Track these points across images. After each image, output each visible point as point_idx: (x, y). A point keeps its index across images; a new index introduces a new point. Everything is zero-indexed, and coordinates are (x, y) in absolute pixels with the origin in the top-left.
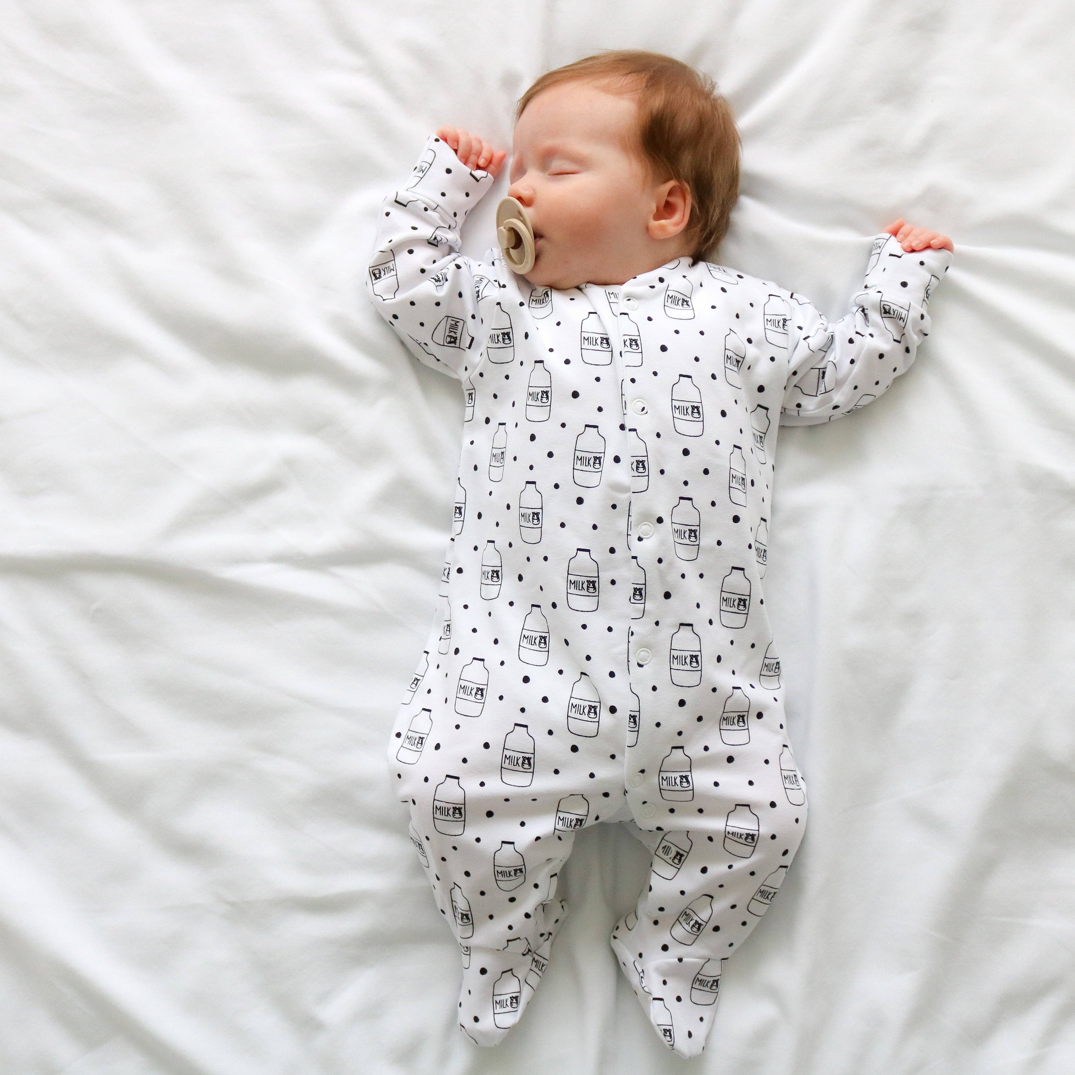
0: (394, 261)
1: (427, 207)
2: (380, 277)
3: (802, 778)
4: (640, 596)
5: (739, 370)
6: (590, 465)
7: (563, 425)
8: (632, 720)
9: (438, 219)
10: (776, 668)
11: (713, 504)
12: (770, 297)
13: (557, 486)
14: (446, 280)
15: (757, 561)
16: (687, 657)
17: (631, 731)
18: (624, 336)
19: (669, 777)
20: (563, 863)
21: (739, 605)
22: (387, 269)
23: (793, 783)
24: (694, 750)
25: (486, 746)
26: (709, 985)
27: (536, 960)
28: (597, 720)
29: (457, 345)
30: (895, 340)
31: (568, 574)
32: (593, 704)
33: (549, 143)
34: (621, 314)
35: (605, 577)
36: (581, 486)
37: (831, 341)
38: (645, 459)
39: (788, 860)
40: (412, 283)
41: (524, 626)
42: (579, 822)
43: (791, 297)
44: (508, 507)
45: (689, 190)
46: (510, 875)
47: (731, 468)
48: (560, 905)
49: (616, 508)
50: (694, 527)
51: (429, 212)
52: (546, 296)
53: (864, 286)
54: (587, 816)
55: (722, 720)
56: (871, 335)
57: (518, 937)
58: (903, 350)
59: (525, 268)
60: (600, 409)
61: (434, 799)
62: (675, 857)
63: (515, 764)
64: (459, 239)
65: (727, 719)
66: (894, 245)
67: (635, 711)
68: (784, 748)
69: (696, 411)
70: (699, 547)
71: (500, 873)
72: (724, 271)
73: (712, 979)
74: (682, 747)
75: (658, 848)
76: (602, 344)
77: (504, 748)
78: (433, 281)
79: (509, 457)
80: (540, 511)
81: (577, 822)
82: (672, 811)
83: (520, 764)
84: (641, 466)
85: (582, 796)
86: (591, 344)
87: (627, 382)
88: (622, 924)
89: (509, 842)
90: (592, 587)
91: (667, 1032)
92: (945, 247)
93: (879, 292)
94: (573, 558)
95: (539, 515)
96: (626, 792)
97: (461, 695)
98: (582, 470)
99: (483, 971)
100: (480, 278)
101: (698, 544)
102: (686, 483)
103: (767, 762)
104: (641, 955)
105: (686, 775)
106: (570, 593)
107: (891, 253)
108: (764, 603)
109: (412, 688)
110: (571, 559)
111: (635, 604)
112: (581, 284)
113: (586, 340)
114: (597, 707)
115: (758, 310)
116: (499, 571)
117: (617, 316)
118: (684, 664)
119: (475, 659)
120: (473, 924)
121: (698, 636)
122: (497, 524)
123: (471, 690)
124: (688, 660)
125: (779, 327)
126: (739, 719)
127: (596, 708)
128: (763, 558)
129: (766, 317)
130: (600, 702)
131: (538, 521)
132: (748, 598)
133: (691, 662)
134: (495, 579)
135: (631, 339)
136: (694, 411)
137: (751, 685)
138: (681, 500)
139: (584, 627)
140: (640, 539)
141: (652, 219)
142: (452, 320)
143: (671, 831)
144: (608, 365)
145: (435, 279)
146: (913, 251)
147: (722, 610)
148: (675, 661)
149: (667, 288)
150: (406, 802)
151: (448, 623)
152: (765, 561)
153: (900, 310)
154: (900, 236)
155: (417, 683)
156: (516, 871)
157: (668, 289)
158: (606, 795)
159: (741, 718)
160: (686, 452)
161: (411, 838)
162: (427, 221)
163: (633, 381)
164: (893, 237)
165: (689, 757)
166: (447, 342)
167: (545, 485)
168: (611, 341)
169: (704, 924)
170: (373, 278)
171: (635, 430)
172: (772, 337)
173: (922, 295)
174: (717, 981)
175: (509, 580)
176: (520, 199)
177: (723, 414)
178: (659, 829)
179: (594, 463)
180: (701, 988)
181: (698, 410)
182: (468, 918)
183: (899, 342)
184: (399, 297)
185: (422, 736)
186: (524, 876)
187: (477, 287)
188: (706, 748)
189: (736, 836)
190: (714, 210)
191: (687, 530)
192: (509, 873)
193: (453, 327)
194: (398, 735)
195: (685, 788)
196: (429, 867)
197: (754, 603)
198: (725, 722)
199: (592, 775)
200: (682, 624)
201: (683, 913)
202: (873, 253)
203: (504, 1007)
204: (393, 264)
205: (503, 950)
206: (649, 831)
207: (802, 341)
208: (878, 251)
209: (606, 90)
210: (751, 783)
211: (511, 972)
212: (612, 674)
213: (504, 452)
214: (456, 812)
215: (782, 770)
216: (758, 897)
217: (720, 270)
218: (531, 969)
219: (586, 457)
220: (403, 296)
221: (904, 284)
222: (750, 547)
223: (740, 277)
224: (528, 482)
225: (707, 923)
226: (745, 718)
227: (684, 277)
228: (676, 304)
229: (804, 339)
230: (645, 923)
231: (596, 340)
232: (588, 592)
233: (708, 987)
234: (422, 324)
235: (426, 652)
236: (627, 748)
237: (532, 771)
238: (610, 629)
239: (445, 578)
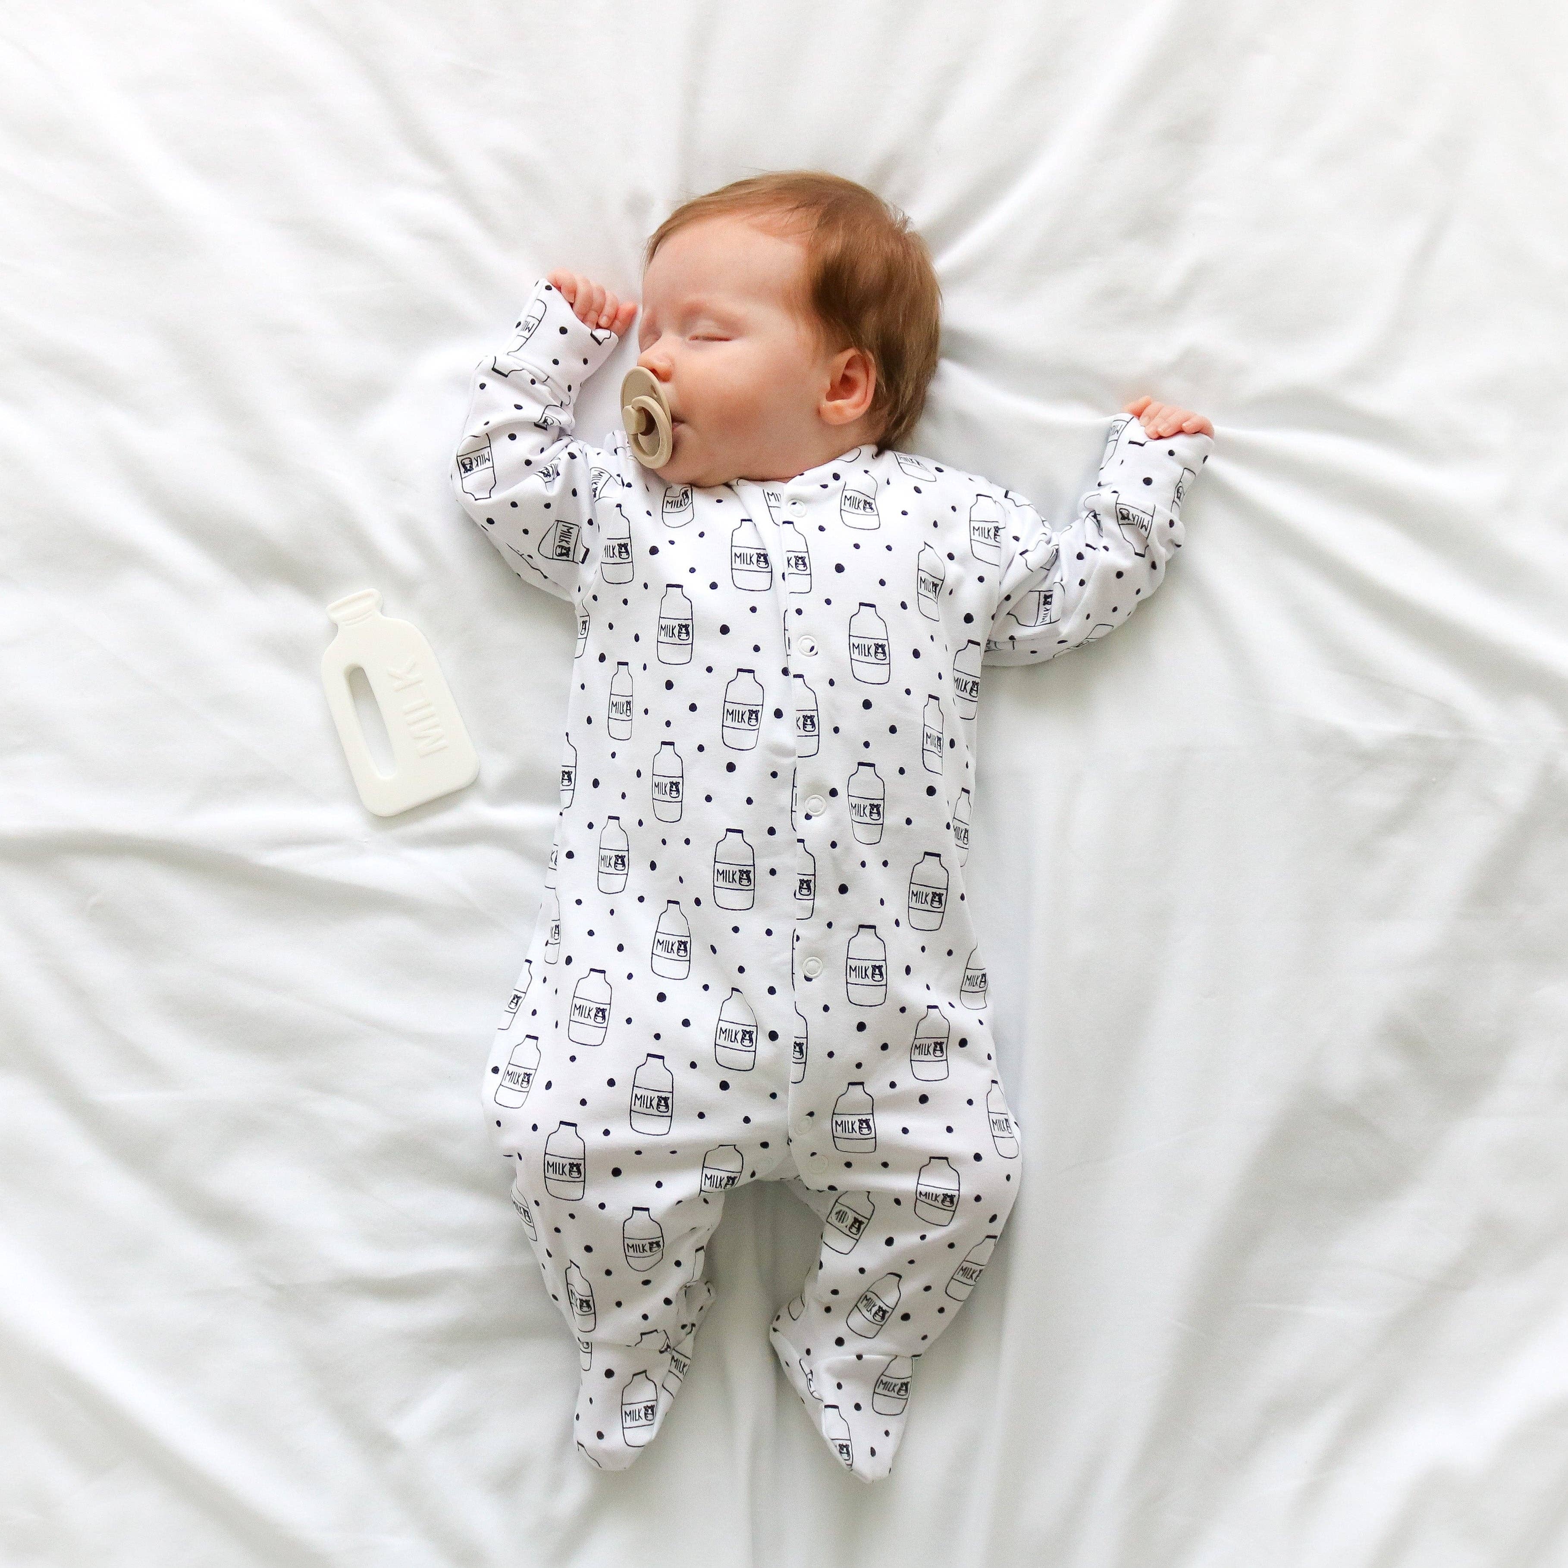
0: (489, 448)
1: (534, 378)
2: (471, 469)
3: (1015, 1123)
4: (807, 890)
5: (937, 597)
6: (744, 722)
7: (709, 670)
8: (797, 1049)
9: (548, 395)
10: (981, 981)
11: (902, 771)
12: (978, 497)
13: (701, 748)
14: (557, 474)
15: (957, 845)
16: (868, 969)
17: (796, 1063)
18: (787, 552)
19: (845, 1122)
20: (711, 1232)
21: (932, 900)
22: (480, 459)
23: (1003, 1129)
24: (878, 1087)
25: (611, 1083)
26: (896, 1389)
27: (675, 1359)
28: (753, 1049)
29: (571, 558)
30: (1136, 554)
31: (715, 862)
32: (748, 1029)
33: (691, 298)
34: (784, 523)
35: (763, 865)
36: (733, 748)
37: (1055, 557)
38: (814, 713)
39: (997, 1228)
40: (514, 478)
41: (657, 928)
42: (731, 1181)
43: (1006, 496)
44: (639, 774)
45: (874, 362)
46: (644, 1250)
47: (924, 725)
48: (705, 1288)
49: (776, 777)
50: (876, 801)
51: (537, 385)
52: (685, 497)
53: (1097, 484)
54: (741, 1172)
55: (913, 1048)
56: (1106, 548)
57: (655, 1329)
58: (1149, 565)
59: (658, 461)
60: (757, 649)
61: (546, 1154)
62: (852, 1225)
63: (648, 1106)
64: (573, 420)
65: (920, 1047)
66: (1136, 430)
67: (801, 1038)
68: (993, 1084)
69: (880, 650)
70: (883, 826)
71: (631, 1248)
72: (918, 463)
73: (899, 1382)
74: (862, 1084)
75: (830, 1213)
76: (759, 562)
77: (634, 1086)
78: (542, 475)
79: (638, 709)
80: (680, 780)
81: (728, 1181)
82: (848, 1165)
83: (655, 1106)
84: (809, 722)
85: (735, 1148)
86: (744, 563)
87: (792, 613)
88: (784, 1313)
89: (642, 1208)
90: (746, 878)
91: (844, 1448)
92: (1201, 430)
93: (1115, 492)
94: (721, 841)
95: (679, 786)
96: (789, 1140)
97: (576, 1017)
98: (734, 728)
99: (609, 1374)
100: (599, 472)
101: (882, 823)
102: (867, 745)
103: (970, 1102)
104: (808, 1352)
105: (866, 1119)
106: (717, 887)
107: (1132, 440)
108: (965, 898)
109: (511, 1008)
110: (719, 842)
111: (801, 901)
112: (731, 480)
113: (738, 557)
114: (753, 1032)
115: (962, 516)
116: (625, 856)
117: (779, 525)
118: (864, 977)
119: (592, 970)
120: (595, 1313)
121: (882, 941)
122: (624, 796)
123: (589, 1011)
124: (869, 972)
125: (989, 537)
126: (936, 1046)
127: (752, 1034)
128: (964, 840)
129: (973, 524)
130: (757, 1026)
131: (677, 794)
132: (944, 892)
133: (873, 974)
134: (620, 867)
135: (797, 557)
136: (879, 651)
137: (950, 1003)
138: (860, 766)
139: (736, 930)
140: (808, 817)
141: (825, 399)
142: (563, 526)
143: (847, 1192)
144: (766, 590)
145: (544, 473)
146: (1160, 437)
147: (911, 908)
148: (853, 973)
149: (844, 487)
150: (510, 1156)
151: (557, 923)
152: (966, 844)
153: (1142, 515)
154: (1144, 419)
155: (517, 1002)
156: (651, 1244)
157: (845, 489)
158: (765, 1145)
159: (938, 1046)
160: (867, 705)
161: (514, 1203)
162: (534, 398)
163: (799, 612)
164: (1135, 419)
165: (870, 1096)
166: (557, 554)
167: (686, 747)
168: (770, 558)
169: (890, 1310)
170: (463, 470)
171: (801, 676)
172: (979, 549)
173: (1171, 494)
174: (906, 1384)
175: (638, 869)
176: (653, 371)
177: (916, 654)
178: (832, 1188)
179: (750, 718)
180: (886, 1392)
181: (883, 649)
182: (589, 1306)
183: (1142, 556)
184: (497, 496)
185: (528, 1072)
186: (661, 1251)
187: (595, 483)
188: (893, 1085)
189: (930, 1198)
190: (906, 387)
191: (868, 805)
192: (643, 1247)
193: (564, 534)
194: (495, 1070)
195: (865, 1136)
196: (536, 1240)
197: (953, 898)
198: (917, 1051)
199: (747, 1120)
200: (861, 926)
201: (863, 1297)
202: (1111, 438)
203: (636, 1420)
204: (488, 453)
205: (636, 1345)
206: (818, 1191)
207: (1018, 557)
208: (1115, 437)
209: (766, 230)
210: (949, 1130)
211: (644, 1374)
212: (772, 991)
213: (630, 701)
214: (574, 1170)
215: (991, 1113)
216: (959, 1277)
217: (913, 462)
218: (669, 1371)
219: (739, 711)
220: (501, 495)
221: (1148, 481)
222: (948, 826)
223: (939, 470)
224: (664, 743)
225: (893, 1309)
226: (944, 1046)
227: (866, 472)
228: (856, 507)
229: (1021, 554)
230: (814, 1310)
231: (751, 558)
232: (741, 884)
233: (894, 1392)
234: (526, 532)
235: (527, 961)
236: (791, 1085)
237: (670, 1115)
238: (769, 932)
239: (552, 865)
